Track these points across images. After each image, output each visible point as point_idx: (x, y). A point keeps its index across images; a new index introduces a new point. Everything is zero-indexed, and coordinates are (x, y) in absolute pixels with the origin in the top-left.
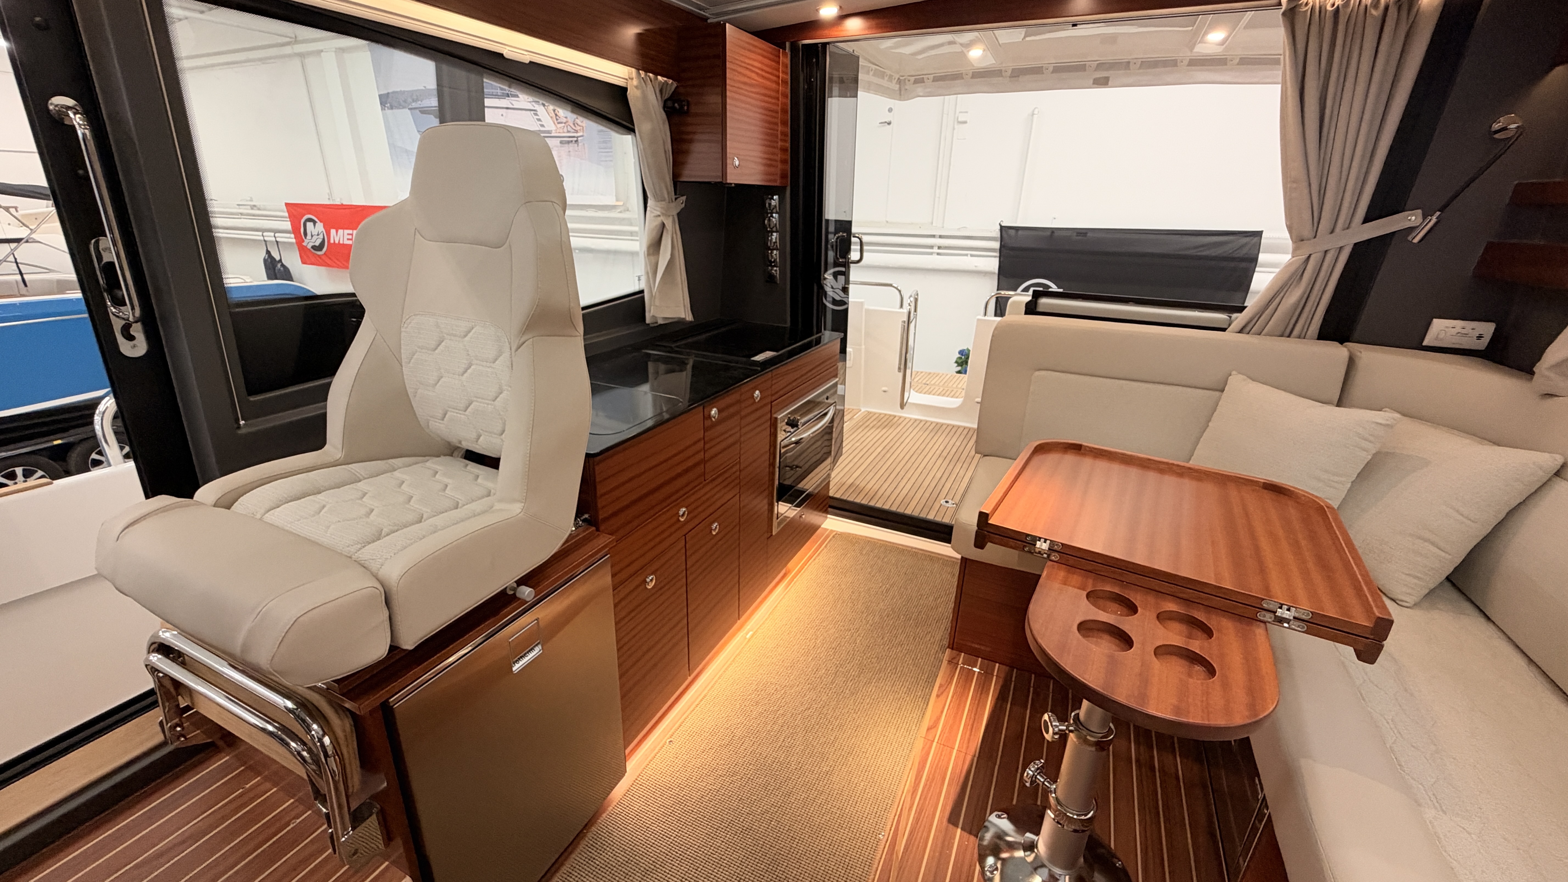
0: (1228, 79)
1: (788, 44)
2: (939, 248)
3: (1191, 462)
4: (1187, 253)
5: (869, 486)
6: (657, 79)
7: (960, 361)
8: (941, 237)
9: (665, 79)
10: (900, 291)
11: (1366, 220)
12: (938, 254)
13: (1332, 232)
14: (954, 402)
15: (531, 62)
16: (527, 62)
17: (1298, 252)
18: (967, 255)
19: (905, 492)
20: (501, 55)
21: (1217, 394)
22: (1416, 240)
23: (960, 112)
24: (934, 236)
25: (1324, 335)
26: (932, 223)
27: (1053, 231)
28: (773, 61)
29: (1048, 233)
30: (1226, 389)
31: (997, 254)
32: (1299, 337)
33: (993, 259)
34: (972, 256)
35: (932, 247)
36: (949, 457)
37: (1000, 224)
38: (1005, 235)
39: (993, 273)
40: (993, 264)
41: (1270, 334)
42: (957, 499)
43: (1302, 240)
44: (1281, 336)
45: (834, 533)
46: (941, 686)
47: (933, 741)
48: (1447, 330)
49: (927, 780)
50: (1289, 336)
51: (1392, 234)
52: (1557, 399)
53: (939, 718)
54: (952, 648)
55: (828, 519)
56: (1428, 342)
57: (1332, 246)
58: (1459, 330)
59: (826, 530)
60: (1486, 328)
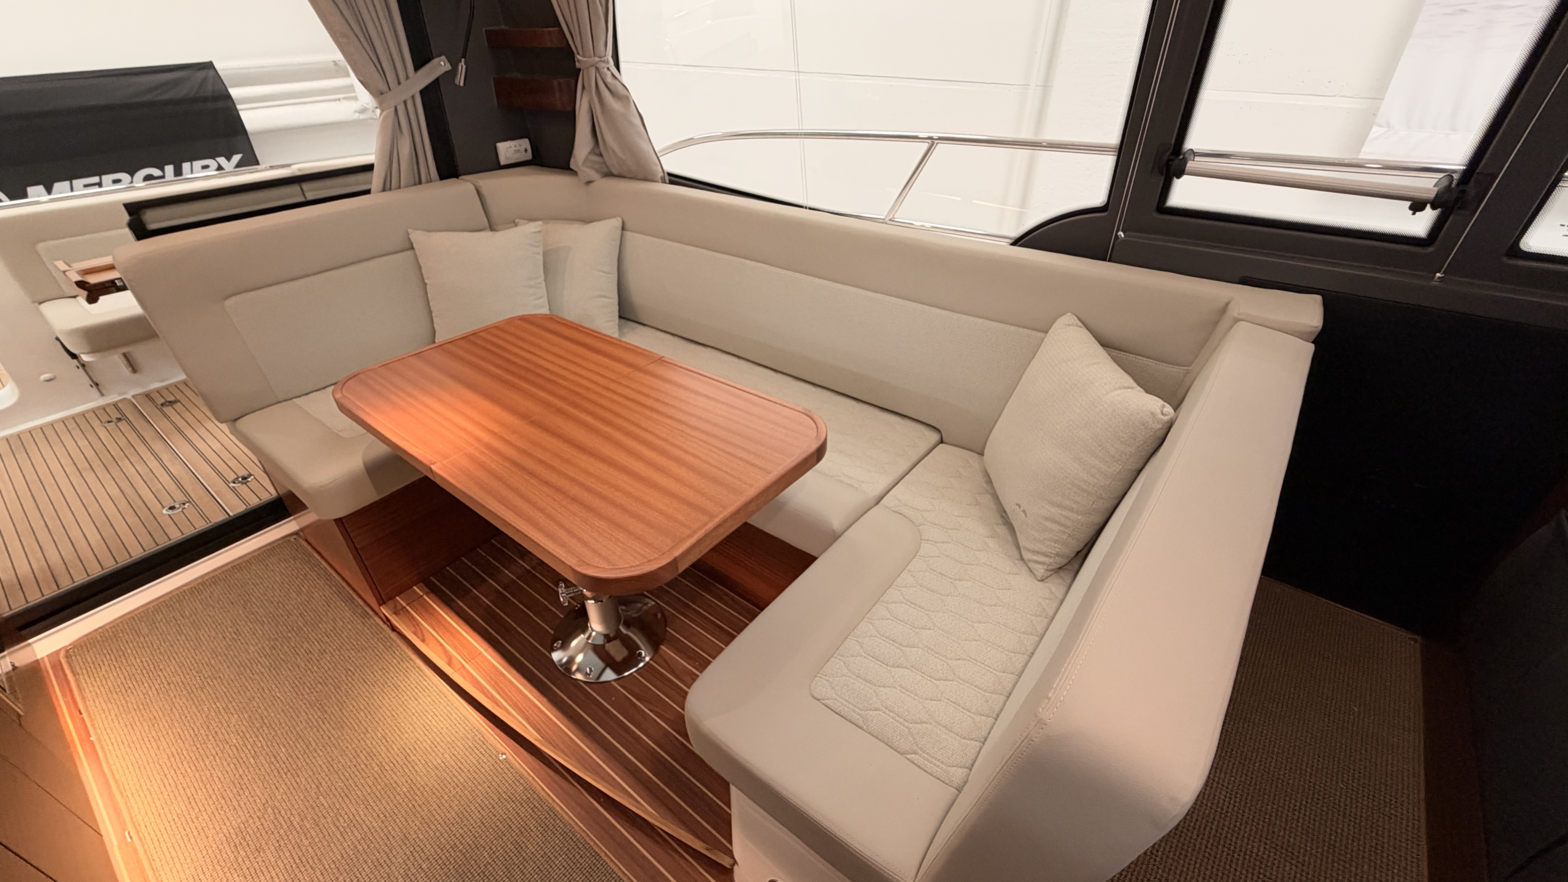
11: (416, 68)
13: (399, 83)
17: (384, 105)
21: (410, 254)
22: (462, 84)
25: (443, 175)
30: (415, 246)
42: (179, 497)
43: (382, 94)
44: (415, 185)
45: (62, 653)
46: (415, 633)
47: (463, 665)
48: (508, 150)
49: (493, 687)
50: (420, 183)
51: (437, 79)
52: (594, 184)
53: (445, 651)
54: (382, 602)
55: (35, 646)
56: (503, 162)
57: (407, 96)
58: (514, 148)
59: (46, 660)
60: (525, 143)
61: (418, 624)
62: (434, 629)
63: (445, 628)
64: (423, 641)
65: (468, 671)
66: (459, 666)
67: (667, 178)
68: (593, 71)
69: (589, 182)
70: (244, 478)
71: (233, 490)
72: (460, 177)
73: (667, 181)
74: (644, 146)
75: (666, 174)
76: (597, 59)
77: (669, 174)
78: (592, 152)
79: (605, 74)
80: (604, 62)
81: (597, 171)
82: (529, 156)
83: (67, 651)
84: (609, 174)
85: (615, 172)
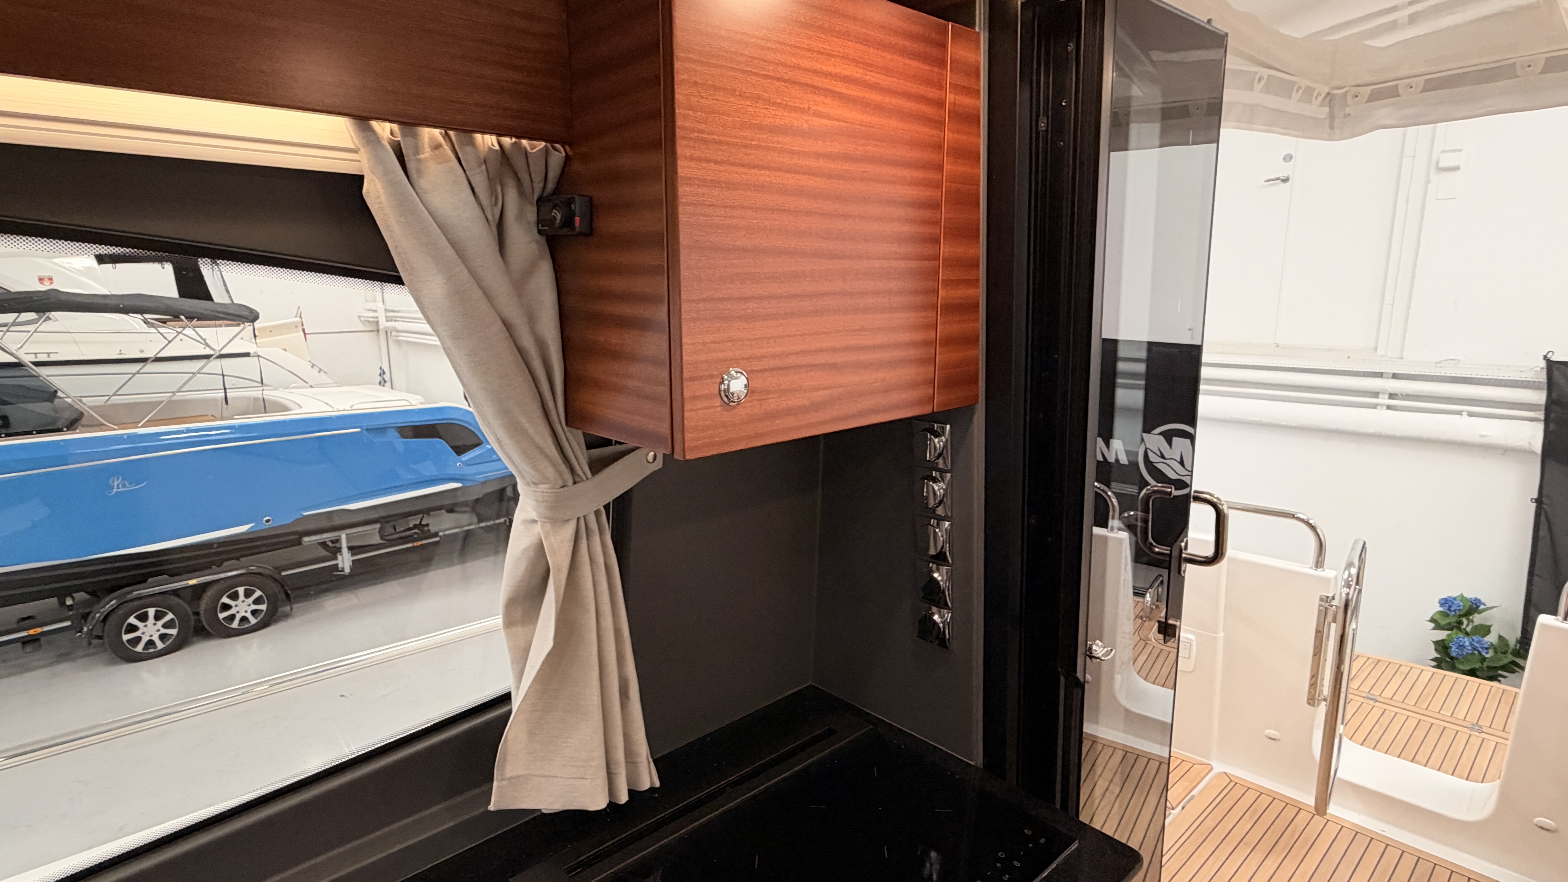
2: (1392, 396)
8: (1395, 376)
12: (1389, 407)
18: (1459, 413)
23: (1443, 152)
24: (1380, 375)
26: (1376, 349)
31: (1541, 415)
33: (1529, 424)
34: (1471, 414)
35: (1376, 394)
37: (1545, 357)
38: (1559, 378)
39: (1526, 452)
40: (1529, 434)
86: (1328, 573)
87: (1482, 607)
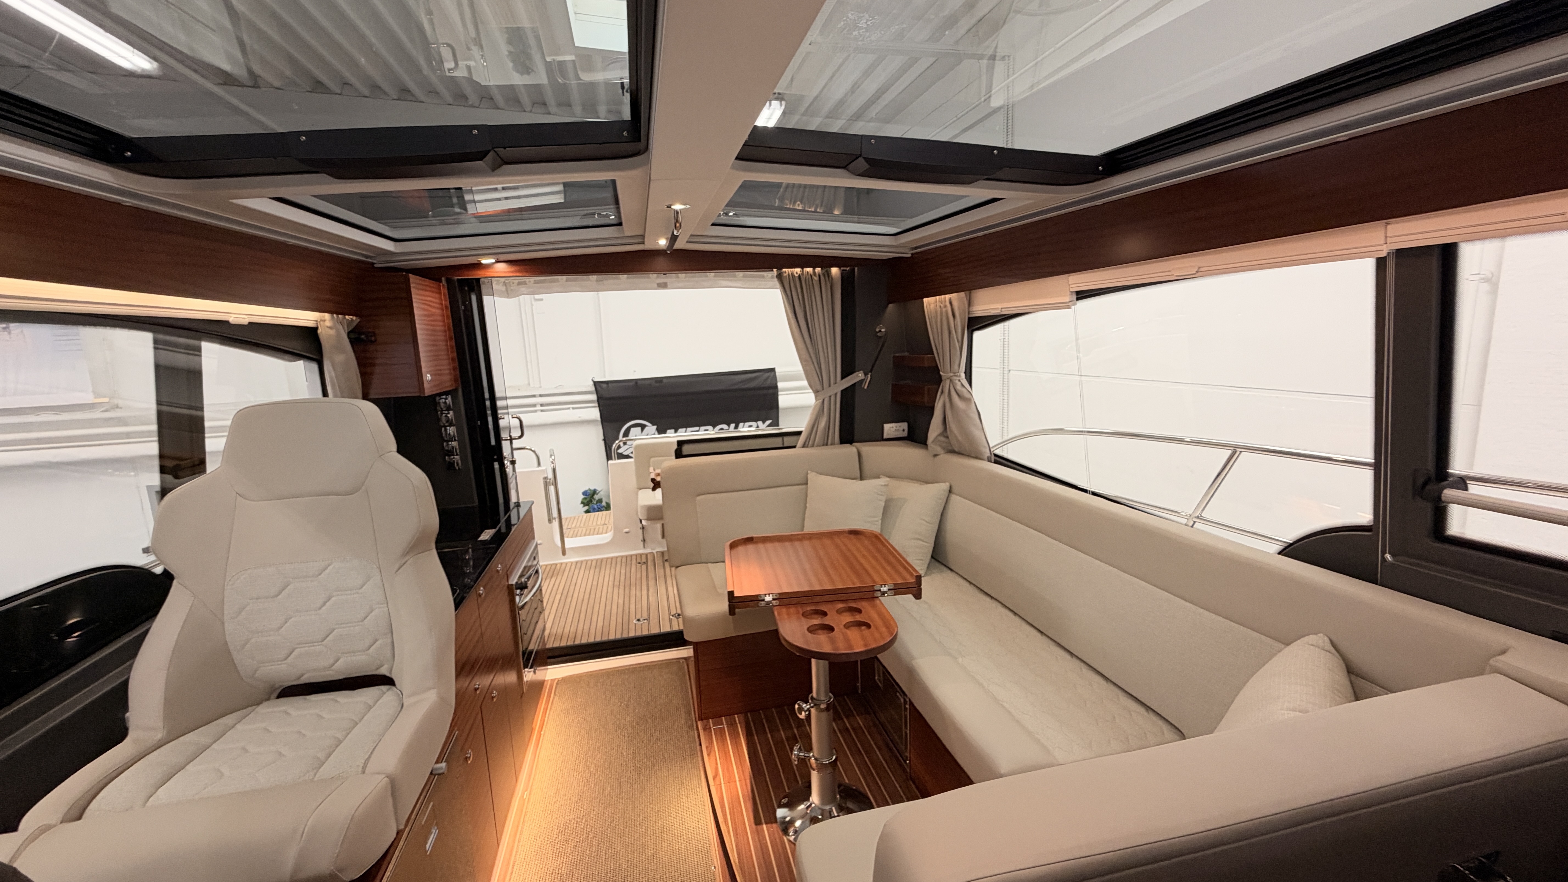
0: (739, 285)
1: (443, 279)
2: (542, 405)
3: (805, 530)
4: (736, 387)
5: (567, 630)
6: (345, 318)
7: (585, 501)
8: (541, 396)
9: (351, 317)
10: (534, 451)
11: (843, 378)
12: (542, 411)
13: (830, 386)
14: (607, 537)
15: (250, 323)
16: (246, 323)
17: (818, 398)
18: (569, 408)
19: (600, 624)
20: (227, 322)
21: (804, 487)
22: (866, 388)
24: (534, 396)
25: (842, 442)
26: (530, 384)
27: (636, 381)
28: (436, 293)
29: (633, 383)
30: (809, 482)
31: (596, 405)
32: (832, 444)
33: (593, 409)
34: (573, 408)
35: (534, 406)
36: (622, 584)
37: (592, 380)
38: (599, 389)
39: (595, 421)
40: (594, 413)
41: (818, 446)
42: (645, 616)
43: (818, 392)
44: (823, 445)
45: (556, 681)
46: (707, 748)
47: (721, 784)
48: (890, 429)
49: (730, 809)
50: (827, 445)
51: (855, 384)
52: (939, 456)
53: (717, 769)
54: (701, 719)
55: (549, 670)
56: (885, 436)
57: (832, 393)
58: (895, 428)
59: (549, 681)
60: (905, 425)
61: (712, 742)
62: (719, 751)
63: (725, 753)
64: (708, 755)
65: (721, 789)
66: (718, 783)
67: (993, 458)
68: (948, 382)
69: (935, 455)
70: (679, 615)
71: (670, 620)
72: (853, 444)
73: (993, 461)
74: (977, 433)
75: (993, 455)
76: (952, 374)
77: (996, 455)
78: (940, 435)
79: (956, 384)
80: (957, 376)
81: (943, 448)
82: (905, 434)
83: (559, 680)
84: (952, 452)
85: (956, 450)
86: (542, 468)
87: (597, 492)
